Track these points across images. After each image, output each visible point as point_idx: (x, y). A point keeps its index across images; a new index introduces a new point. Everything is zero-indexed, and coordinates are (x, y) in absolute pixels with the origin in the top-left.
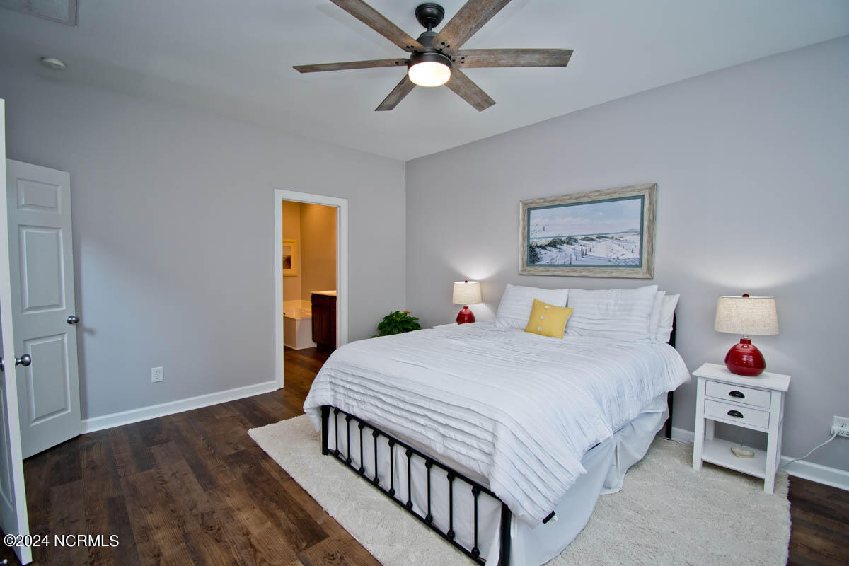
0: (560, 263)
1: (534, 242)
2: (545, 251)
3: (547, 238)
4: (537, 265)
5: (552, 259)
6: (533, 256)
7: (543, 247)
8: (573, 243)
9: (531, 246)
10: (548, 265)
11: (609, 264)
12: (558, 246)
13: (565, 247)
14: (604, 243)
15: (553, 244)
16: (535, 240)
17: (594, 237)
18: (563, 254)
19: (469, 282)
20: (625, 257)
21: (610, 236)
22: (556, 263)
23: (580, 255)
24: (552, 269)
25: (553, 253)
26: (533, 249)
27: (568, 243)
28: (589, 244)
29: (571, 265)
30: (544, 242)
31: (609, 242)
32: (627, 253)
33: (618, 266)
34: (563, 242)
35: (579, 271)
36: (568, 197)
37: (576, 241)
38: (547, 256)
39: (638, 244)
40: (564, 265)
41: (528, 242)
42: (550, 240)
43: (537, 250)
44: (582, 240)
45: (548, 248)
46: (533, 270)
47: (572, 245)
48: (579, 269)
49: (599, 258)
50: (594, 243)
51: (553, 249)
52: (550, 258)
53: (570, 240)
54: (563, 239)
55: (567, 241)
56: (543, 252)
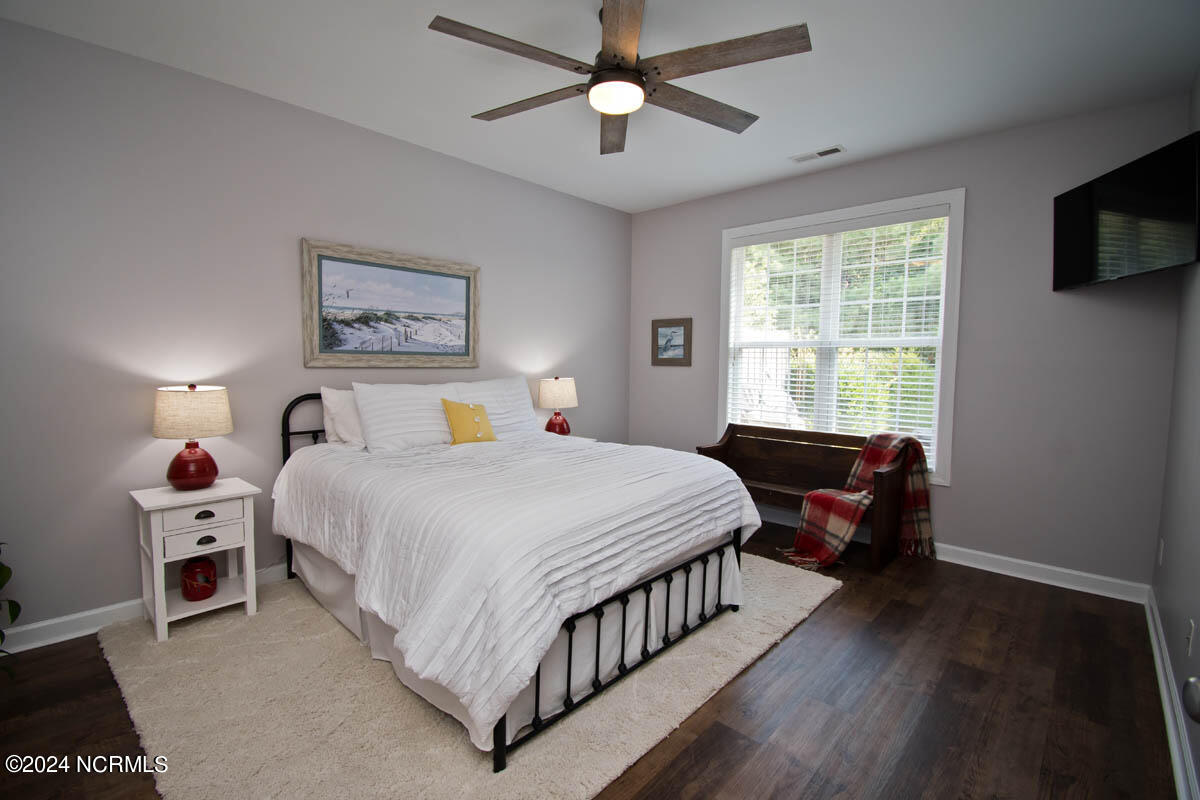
0: (375, 349)
1: (331, 312)
2: (351, 330)
3: (354, 309)
4: (339, 352)
5: (364, 343)
6: (330, 335)
7: (347, 323)
8: (394, 321)
9: (325, 320)
10: (355, 352)
11: (438, 351)
12: (372, 324)
13: (383, 326)
14: (431, 326)
15: (365, 320)
16: (331, 310)
17: (420, 316)
18: (380, 336)
19: (199, 388)
20: (452, 344)
21: (438, 317)
22: (370, 349)
23: (403, 338)
24: (366, 357)
25: (366, 333)
26: (330, 325)
27: (386, 321)
28: (415, 325)
29: (391, 352)
30: (348, 315)
31: (436, 324)
32: (453, 338)
33: (446, 354)
34: (378, 319)
35: (403, 361)
36: (387, 256)
37: (397, 318)
38: (353, 337)
39: (464, 330)
40: (382, 352)
41: (320, 312)
42: (357, 313)
43: (337, 327)
44: (405, 318)
45: (356, 325)
46: (331, 359)
47: (392, 323)
48: (404, 358)
49: (426, 344)
50: (420, 324)
51: (364, 328)
52: (361, 341)
53: (390, 317)
54: (380, 314)
55: (385, 317)
56: (348, 330)
